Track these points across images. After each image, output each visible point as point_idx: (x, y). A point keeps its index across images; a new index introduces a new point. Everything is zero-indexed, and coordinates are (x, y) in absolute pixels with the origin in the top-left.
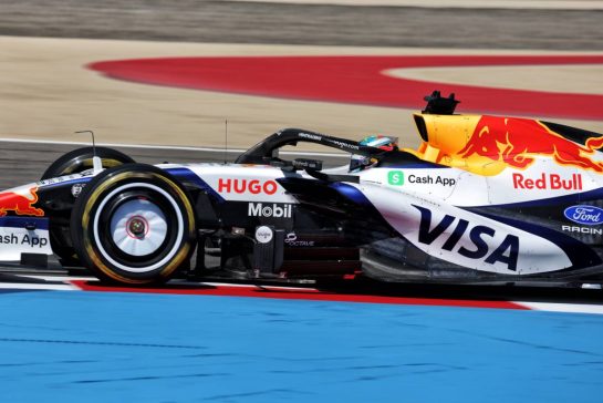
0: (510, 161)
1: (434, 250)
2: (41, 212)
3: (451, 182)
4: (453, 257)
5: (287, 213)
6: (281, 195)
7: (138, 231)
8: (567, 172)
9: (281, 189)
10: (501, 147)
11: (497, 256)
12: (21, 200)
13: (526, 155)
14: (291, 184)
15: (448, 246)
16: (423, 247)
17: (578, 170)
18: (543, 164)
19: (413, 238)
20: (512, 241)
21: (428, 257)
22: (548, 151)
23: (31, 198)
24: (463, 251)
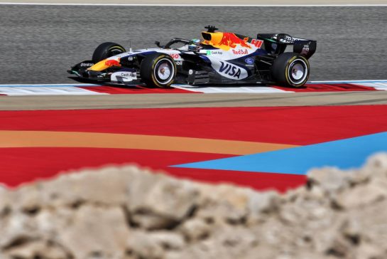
0: (231, 46)
1: (223, 74)
2: (120, 65)
3: (221, 53)
4: (227, 76)
5: (181, 64)
6: (180, 59)
7: (162, 73)
8: (244, 49)
9: (180, 57)
10: (229, 42)
11: (236, 75)
12: (116, 62)
13: (234, 44)
14: (183, 55)
15: (226, 73)
16: (220, 73)
17: (246, 48)
18: (238, 47)
19: (218, 71)
20: (239, 70)
21: (221, 76)
22: (238, 43)
23: (119, 61)
24: (230, 74)
